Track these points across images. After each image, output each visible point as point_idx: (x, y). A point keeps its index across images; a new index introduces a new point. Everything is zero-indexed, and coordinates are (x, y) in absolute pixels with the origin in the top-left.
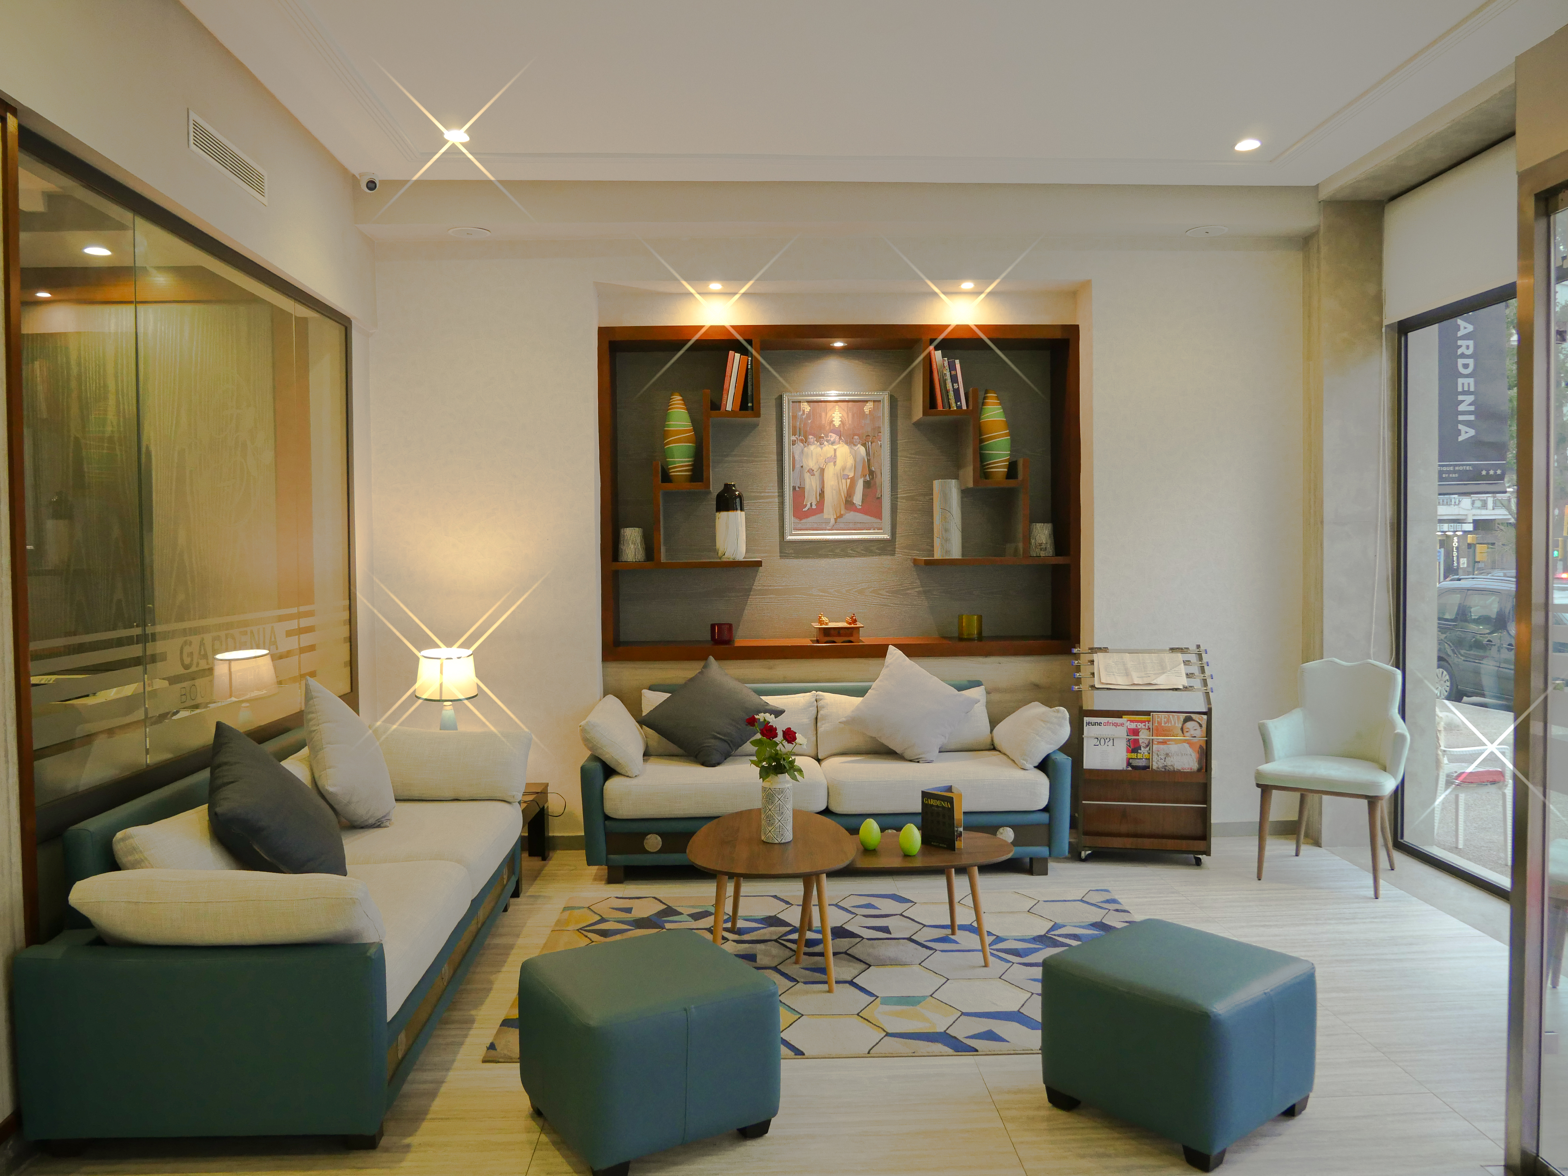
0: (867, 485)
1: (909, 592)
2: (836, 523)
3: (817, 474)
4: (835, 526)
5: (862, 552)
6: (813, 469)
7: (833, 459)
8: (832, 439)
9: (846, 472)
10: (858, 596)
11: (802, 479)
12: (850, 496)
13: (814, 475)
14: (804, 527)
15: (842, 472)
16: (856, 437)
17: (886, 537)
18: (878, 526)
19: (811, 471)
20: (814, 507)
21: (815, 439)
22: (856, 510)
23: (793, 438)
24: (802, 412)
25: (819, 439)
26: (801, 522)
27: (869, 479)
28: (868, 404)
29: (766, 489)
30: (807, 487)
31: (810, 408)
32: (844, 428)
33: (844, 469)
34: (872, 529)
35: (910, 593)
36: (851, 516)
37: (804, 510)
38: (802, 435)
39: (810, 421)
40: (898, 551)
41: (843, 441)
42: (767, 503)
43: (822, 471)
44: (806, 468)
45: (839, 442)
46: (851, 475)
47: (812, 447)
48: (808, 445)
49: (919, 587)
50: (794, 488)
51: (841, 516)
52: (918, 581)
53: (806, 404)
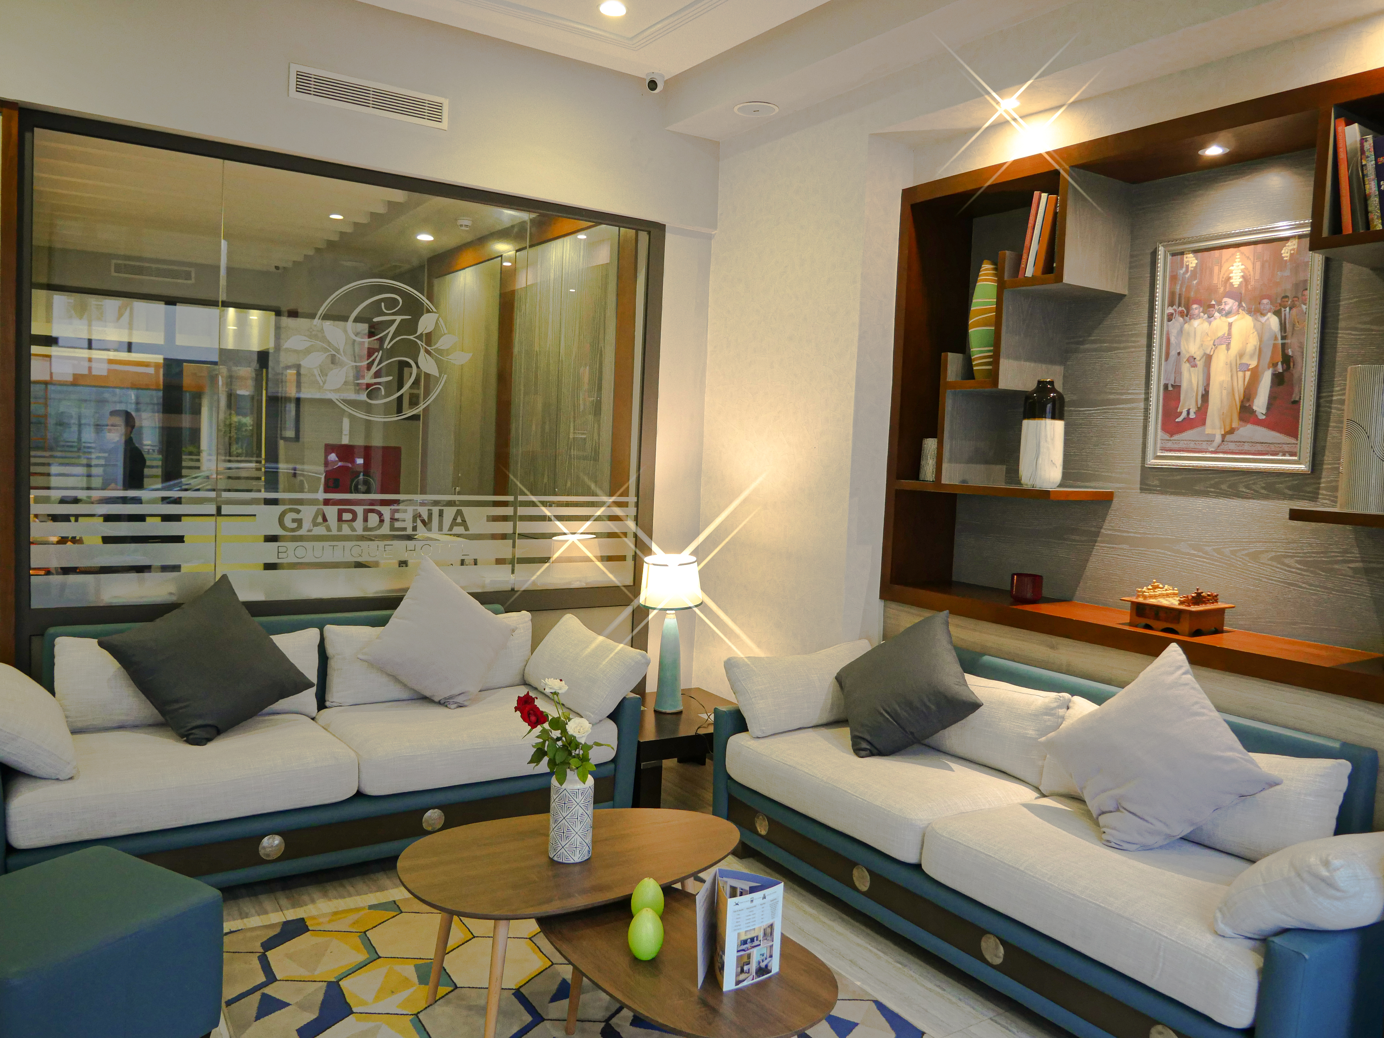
0: (1278, 379)
1: (1336, 566)
2: (1223, 441)
3: (1200, 364)
4: (1222, 447)
5: (1263, 491)
6: (1195, 356)
7: (1226, 340)
8: (1227, 308)
9: (1245, 361)
10: (1249, 562)
11: (1178, 372)
12: (1248, 400)
13: (1195, 366)
14: (1176, 446)
15: (1238, 360)
16: (1265, 301)
17: (1302, 467)
18: (1290, 450)
19: (1192, 360)
20: (1192, 416)
21: (1201, 309)
22: (1258, 422)
23: (1170, 310)
24: (1184, 269)
25: (1208, 308)
26: (1171, 439)
27: (1281, 371)
28: (1289, 243)
29: (1128, 390)
30: (1184, 385)
31: (1196, 261)
32: (1246, 285)
33: (1241, 355)
34: (1281, 454)
35: (1339, 570)
36: (1249, 431)
37: (1177, 420)
38: (1183, 305)
39: (1195, 282)
40: (1323, 495)
41: (1243, 310)
42: (1129, 409)
43: (1208, 359)
44: (1185, 355)
45: (1238, 311)
46: (1253, 364)
47: (1196, 323)
48: (1190, 319)
49: (1357, 561)
50: (1166, 386)
51: (1232, 431)
52: (1356, 550)
53: (1191, 255)
